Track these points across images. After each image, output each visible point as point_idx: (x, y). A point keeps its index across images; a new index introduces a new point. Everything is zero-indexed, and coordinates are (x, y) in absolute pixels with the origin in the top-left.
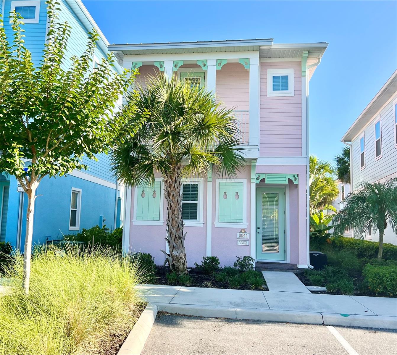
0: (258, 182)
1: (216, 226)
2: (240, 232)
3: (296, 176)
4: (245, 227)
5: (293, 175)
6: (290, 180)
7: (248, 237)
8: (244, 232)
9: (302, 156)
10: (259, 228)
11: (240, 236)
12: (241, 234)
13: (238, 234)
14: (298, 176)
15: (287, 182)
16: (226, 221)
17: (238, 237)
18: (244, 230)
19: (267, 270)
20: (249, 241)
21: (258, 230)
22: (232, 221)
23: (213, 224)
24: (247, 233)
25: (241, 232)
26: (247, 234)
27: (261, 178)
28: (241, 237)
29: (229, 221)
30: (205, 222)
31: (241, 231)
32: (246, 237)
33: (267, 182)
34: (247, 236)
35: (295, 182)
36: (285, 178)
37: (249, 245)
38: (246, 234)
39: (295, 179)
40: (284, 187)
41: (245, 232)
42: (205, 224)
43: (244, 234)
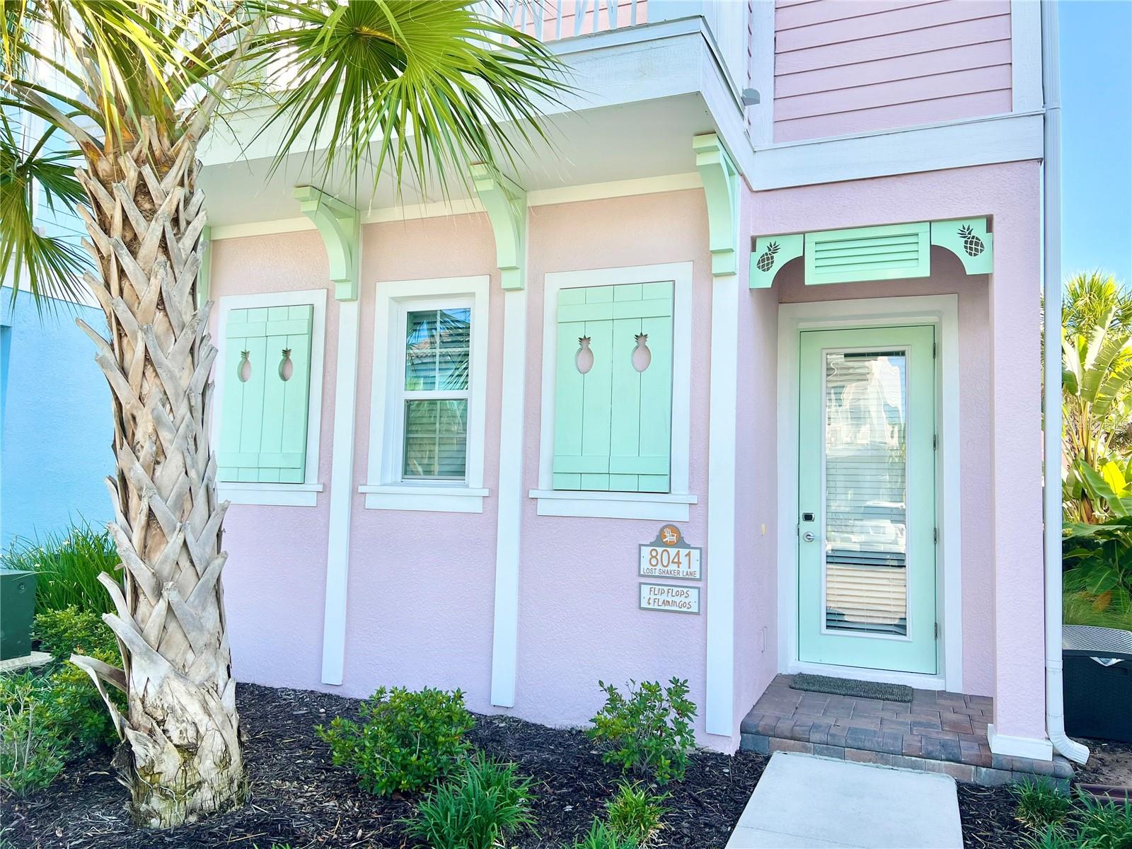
0: (766, 280)
1: (543, 508)
2: (653, 539)
3: (979, 230)
4: (679, 514)
5: (959, 225)
6: (940, 256)
7: (695, 567)
8: (674, 539)
9: (1016, 112)
10: (808, 517)
11: (654, 562)
12: (660, 550)
13: (646, 551)
14: (989, 228)
15: (922, 269)
16: (588, 482)
17: (645, 565)
18: (675, 529)
19: (806, 750)
20: (699, 588)
21: (806, 526)
22: (617, 483)
23: (529, 501)
24: (688, 546)
25: (659, 541)
26: (689, 555)
27: (780, 260)
28: (659, 566)
29: (602, 483)
30: (491, 490)
31: (661, 535)
32: (684, 568)
33: (813, 277)
34: (688, 563)
35: (972, 266)
36: (913, 247)
37: (702, 612)
38: (683, 552)
39: (973, 246)
40: (931, 319)
41: (680, 543)
42: (492, 497)
43: (673, 551)
